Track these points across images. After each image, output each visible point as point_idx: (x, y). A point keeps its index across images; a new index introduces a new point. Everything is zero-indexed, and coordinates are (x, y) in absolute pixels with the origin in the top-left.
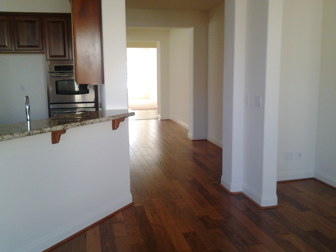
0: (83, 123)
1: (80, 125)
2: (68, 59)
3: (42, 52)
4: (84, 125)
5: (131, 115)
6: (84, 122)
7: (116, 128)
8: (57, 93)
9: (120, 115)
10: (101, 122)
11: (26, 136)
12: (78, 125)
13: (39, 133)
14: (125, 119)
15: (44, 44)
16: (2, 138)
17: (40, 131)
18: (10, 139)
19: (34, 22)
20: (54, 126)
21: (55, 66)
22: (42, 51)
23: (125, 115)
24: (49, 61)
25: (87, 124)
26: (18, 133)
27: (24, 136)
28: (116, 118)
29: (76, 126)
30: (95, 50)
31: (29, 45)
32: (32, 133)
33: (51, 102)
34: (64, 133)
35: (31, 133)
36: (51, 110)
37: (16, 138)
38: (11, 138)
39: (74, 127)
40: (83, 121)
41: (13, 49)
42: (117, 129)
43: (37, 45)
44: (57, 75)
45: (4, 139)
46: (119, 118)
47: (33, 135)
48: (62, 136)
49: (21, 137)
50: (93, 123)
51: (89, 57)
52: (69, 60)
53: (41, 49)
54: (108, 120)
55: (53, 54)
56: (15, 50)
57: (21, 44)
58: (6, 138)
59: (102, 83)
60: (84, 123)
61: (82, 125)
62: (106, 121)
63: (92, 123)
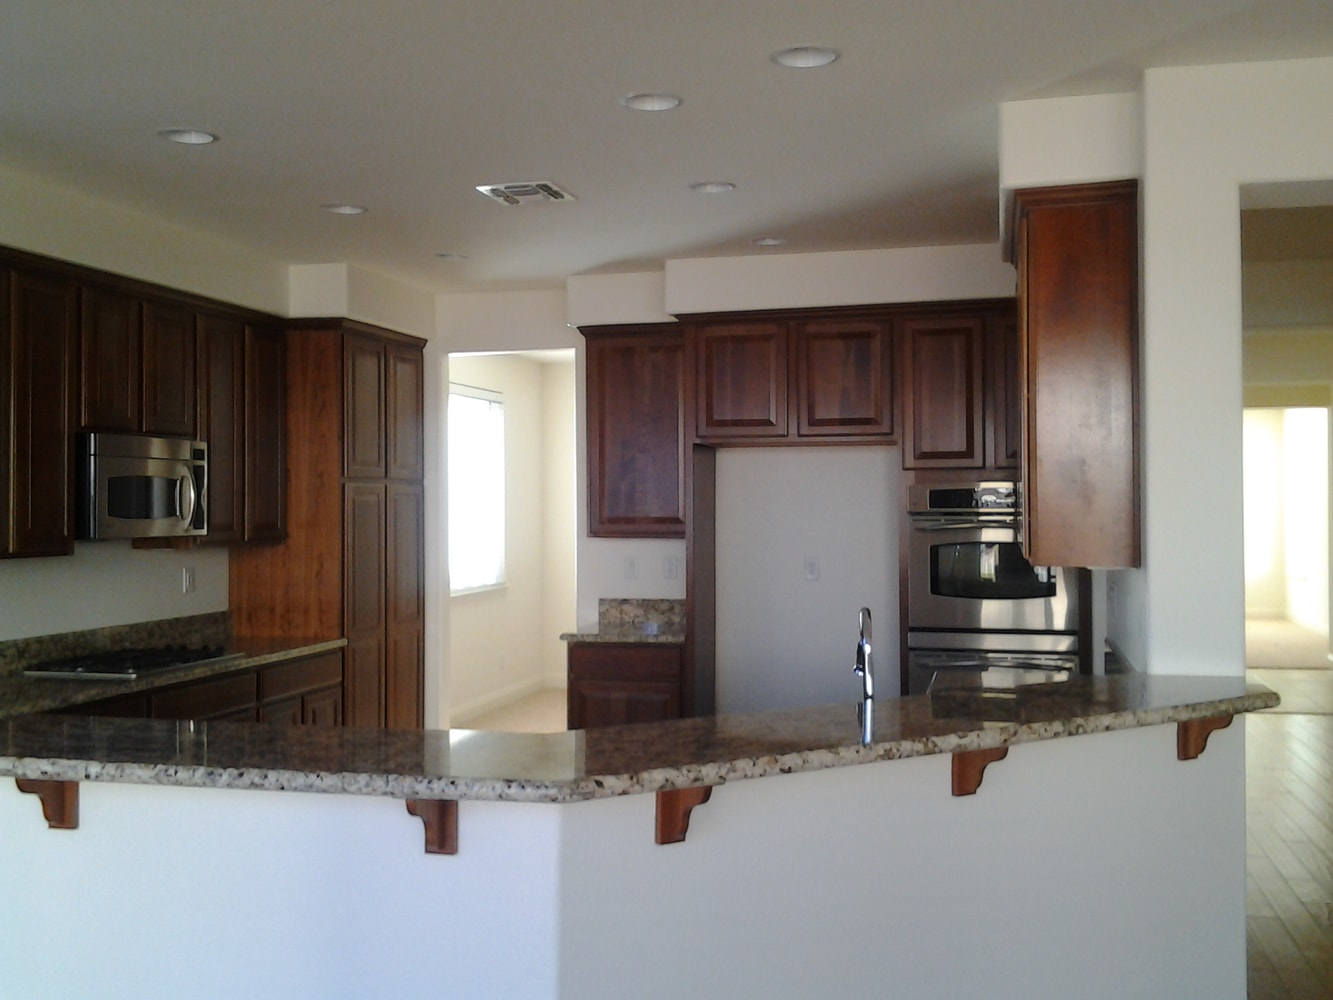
0: (1075, 725)
1: (1064, 732)
2: (980, 464)
3: (887, 439)
4: (1077, 733)
5: (1263, 705)
6: (1080, 721)
7: (1192, 752)
8: (936, 588)
9: (1220, 701)
10: (1142, 725)
11: (879, 759)
12: (1056, 735)
13: (919, 754)
14: (1236, 717)
15: (895, 412)
16: (804, 762)
17: (926, 745)
18: (827, 767)
19: (869, 335)
20: (972, 731)
21: (931, 491)
22: (889, 438)
23: (1239, 705)
24: (912, 474)
25: (1089, 729)
26: (853, 749)
27: (870, 762)
28: (1204, 713)
29: (1052, 738)
30: (1111, 435)
31: (846, 416)
32: (898, 750)
33: (910, 625)
34: (997, 760)
35: (894, 750)
36: (911, 654)
37: (844, 765)
38: (828, 764)
39: (1041, 738)
40: (1074, 719)
41: (793, 430)
42: (1195, 757)
43: (871, 414)
44: (938, 523)
45: (807, 765)
46: (1212, 715)
47: (900, 757)
48: (993, 770)
49: (861, 763)
50: (1114, 729)
51: (1083, 462)
52: (984, 467)
53: (885, 428)
54: (1169, 718)
55: (926, 448)
56: (800, 436)
57: (820, 415)
58: (816, 763)
59: (1134, 566)
60: (1079, 726)
61: (1070, 734)
62: (1163, 722)
63: (1108, 728)
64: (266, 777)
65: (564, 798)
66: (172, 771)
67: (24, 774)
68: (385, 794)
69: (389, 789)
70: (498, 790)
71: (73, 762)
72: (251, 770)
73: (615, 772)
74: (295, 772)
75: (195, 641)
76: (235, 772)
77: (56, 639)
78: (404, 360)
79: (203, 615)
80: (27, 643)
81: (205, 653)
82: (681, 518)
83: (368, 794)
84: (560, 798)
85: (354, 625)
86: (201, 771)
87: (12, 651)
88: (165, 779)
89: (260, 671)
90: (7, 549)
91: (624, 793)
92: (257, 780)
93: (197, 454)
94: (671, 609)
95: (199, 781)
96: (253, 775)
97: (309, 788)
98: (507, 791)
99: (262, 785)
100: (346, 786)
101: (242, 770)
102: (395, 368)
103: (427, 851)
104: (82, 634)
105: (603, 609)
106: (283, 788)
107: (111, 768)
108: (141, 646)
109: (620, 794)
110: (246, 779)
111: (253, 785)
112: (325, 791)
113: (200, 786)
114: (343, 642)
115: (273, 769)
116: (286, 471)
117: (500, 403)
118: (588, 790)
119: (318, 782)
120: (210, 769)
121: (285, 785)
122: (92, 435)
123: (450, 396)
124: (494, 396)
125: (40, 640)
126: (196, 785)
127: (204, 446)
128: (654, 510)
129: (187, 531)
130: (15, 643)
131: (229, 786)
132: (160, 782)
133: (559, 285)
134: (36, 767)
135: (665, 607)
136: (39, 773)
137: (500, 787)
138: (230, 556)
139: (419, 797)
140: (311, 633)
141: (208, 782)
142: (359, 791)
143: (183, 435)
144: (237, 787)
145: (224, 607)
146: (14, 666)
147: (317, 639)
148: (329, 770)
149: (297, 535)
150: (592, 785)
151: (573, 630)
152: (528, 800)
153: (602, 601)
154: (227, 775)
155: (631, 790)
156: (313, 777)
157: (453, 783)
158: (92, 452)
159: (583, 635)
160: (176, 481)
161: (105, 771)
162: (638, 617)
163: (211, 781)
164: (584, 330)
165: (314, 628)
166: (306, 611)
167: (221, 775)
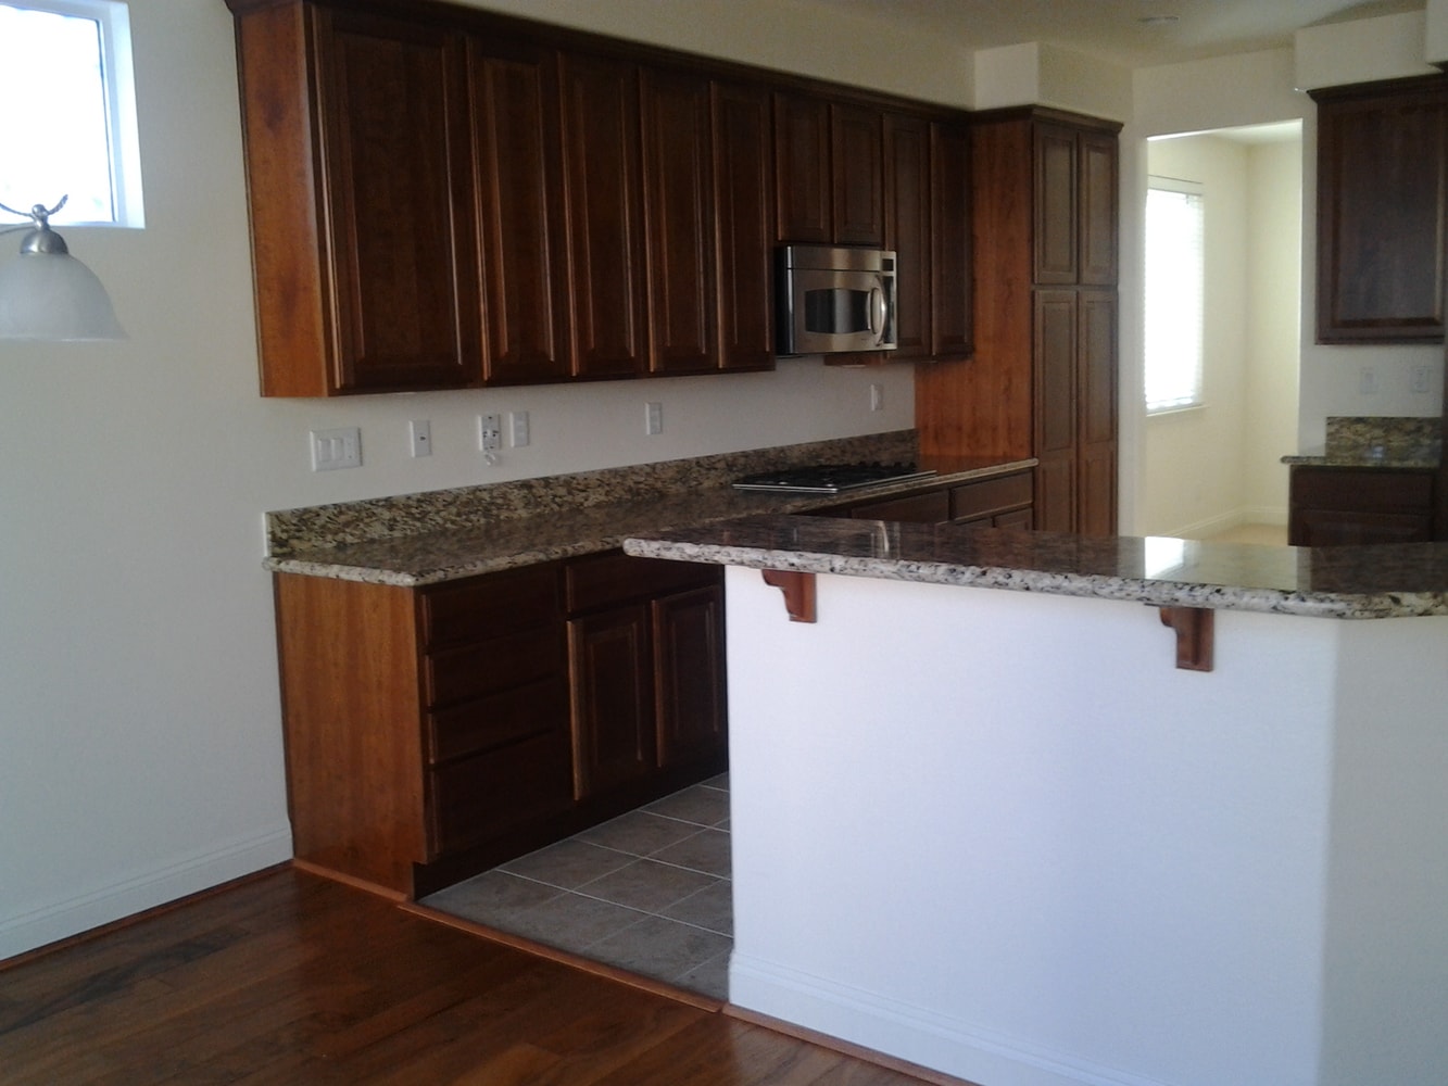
64: (1010, 576)
65: (1353, 614)
66: (913, 567)
67: (773, 566)
68: (1140, 599)
69: (1144, 595)
70: (1273, 602)
71: (818, 556)
72: (994, 569)
73: (1415, 589)
74: (1041, 574)
75: (885, 458)
76: (978, 570)
77: (760, 454)
78: (1098, 149)
79: (893, 433)
80: (735, 456)
81: (897, 469)
82: (1438, 319)
83: (1121, 598)
84: (1348, 613)
85: (1044, 444)
86: (944, 567)
87: (721, 465)
88: (907, 575)
89: (952, 489)
90: (717, 365)
91: (1426, 613)
92: (1001, 579)
93: (887, 265)
94: (1419, 429)
95: (942, 578)
96: (997, 574)
97: (1056, 589)
98: (1284, 603)
99: (1007, 584)
100: (1097, 590)
101: (984, 569)
102: (1088, 157)
103: (1179, 666)
104: (782, 450)
105: (1332, 429)
106: (1028, 589)
107: (854, 562)
108: (835, 462)
109: (1420, 615)
110: (989, 578)
111: (998, 585)
112: (1073, 594)
113: (942, 583)
114: (1033, 462)
115: (1018, 568)
116: (973, 280)
117: (1199, 195)
118: (1381, 607)
119: (1066, 584)
120: (953, 567)
121: (1031, 584)
122: (789, 248)
123: (1149, 191)
124: (1190, 187)
125: (745, 455)
126: (938, 582)
127: (893, 256)
128: (1402, 311)
129: (878, 345)
130: (724, 458)
131: (972, 584)
132: (903, 578)
133: (1286, 43)
134: (784, 560)
135: (1411, 426)
136: (786, 564)
137: (1275, 599)
138: (916, 371)
139: (1177, 604)
140: (1000, 452)
141: (950, 578)
142: (1111, 596)
143: (872, 246)
144: (980, 585)
145: (912, 426)
146: (723, 480)
147: (1006, 459)
148: (1077, 572)
149: (985, 348)
150: (1387, 602)
151: (1295, 453)
152: (1309, 614)
153: (1331, 421)
154: (970, 572)
155: (1434, 610)
156: (1060, 580)
157: (1218, 591)
158: (790, 266)
159: (1308, 458)
160: (867, 293)
161: (848, 566)
162: (1376, 438)
163: (953, 578)
164: (1315, 94)
165: (1002, 447)
166: (995, 429)
167: (963, 573)
